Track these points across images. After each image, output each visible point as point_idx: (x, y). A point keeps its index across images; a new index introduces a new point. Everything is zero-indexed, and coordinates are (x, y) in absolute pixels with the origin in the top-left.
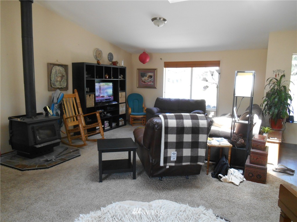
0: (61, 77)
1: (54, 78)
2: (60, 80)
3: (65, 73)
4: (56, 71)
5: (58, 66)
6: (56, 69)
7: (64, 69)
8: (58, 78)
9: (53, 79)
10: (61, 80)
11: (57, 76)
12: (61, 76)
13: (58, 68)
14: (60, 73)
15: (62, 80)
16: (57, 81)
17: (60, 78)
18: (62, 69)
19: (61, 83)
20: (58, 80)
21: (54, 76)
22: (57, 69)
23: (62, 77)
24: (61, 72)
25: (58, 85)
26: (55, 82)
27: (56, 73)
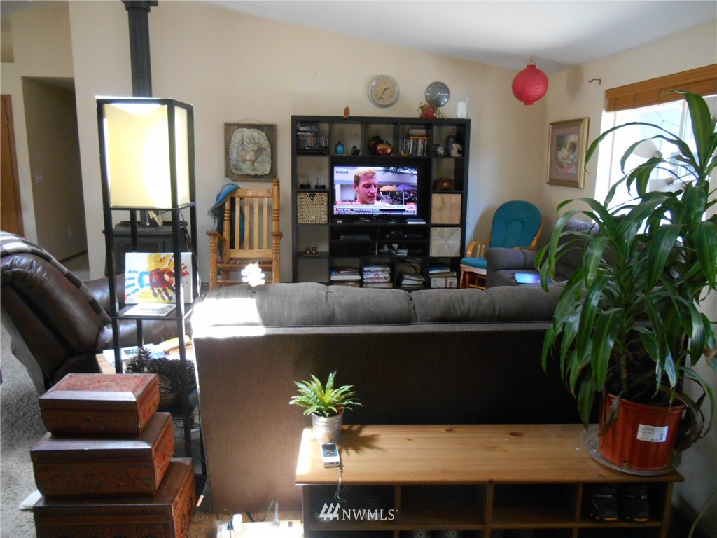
0: (256, 152)
1: (237, 154)
2: (253, 159)
3: (267, 142)
4: (243, 139)
5: (248, 128)
6: (242, 135)
7: (264, 134)
8: (246, 153)
9: (233, 156)
10: (256, 159)
11: (243, 149)
12: (255, 149)
13: (247, 132)
14: (254, 143)
15: (259, 159)
16: (244, 161)
17: (253, 153)
18: (258, 133)
19: (256, 164)
20: (248, 157)
21: (238, 149)
22: (244, 135)
23: (259, 151)
24: (257, 140)
25: (246, 169)
26: (241, 163)
27: (243, 143)
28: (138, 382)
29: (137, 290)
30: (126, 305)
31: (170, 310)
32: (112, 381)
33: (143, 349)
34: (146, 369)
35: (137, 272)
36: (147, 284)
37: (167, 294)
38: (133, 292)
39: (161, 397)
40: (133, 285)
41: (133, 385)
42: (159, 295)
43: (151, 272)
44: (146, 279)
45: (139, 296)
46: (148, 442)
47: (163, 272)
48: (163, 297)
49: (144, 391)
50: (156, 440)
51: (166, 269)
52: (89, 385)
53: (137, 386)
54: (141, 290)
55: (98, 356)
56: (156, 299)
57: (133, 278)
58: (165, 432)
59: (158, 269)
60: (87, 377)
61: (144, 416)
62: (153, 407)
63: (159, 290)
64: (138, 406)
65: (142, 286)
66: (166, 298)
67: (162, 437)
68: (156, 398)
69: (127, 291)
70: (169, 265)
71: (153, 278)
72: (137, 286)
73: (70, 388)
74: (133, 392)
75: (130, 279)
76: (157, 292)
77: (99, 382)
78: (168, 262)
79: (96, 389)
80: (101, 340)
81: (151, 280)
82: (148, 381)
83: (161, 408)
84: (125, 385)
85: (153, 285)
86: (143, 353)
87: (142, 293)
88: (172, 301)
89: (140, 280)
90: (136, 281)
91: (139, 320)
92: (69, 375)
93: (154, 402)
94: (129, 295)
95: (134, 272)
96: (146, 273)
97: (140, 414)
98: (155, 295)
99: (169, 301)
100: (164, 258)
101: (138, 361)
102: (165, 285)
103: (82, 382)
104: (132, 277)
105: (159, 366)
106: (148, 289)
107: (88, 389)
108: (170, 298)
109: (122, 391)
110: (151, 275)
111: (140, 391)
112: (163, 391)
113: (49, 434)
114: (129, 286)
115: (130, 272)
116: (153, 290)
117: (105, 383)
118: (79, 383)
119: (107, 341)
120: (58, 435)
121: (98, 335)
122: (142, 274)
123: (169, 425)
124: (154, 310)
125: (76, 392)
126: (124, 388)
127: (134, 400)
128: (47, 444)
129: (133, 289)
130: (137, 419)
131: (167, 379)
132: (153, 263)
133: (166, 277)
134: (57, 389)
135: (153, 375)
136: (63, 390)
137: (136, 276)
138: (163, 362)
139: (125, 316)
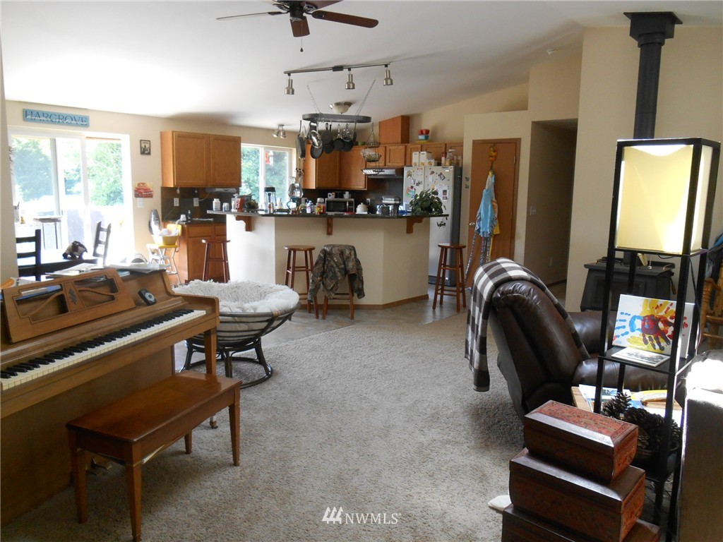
28: (618, 428)
29: (627, 333)
30: (613, 346)
31: (662, 361)
32: (591, 419)
33: (622, 394)
34: (622, 416)
35: (630, 315)
36: (638, 329)
37: (659, 343)
38: (623, 335)
39: (637, 450)
40: (624, 327)
41: (612, 430)
42: (650, 342)
43: (644, 317)
44: (638, 323)
45: (628, 340)
46: (619, 493)
47: (659, 319)
48: (654, 346)
49: (623, 440)
50: (627, 495)
51: (662, 317)
52: (568, 416)
53: (617, 432)
54: (631, 334)
55: (574, 388)
56: (645, 347)
57: (625, 321)
58: (637, 489)
59: (652, 316)
60: (568, 408)
61: (619, 465)
62: (628, 459)
63: (650, 337)
64: (615, 454)
65: (633, 330)
66: (657, 347)
67: (634, 494)
68: (633, 450)
69: (616, 332)
70: (666, 312)
71: (646, 324)
72: (628, 329)
73: (552, 415)
74: (612, 437)
75: (620, 320)
76: (647, 339)
77: (578, 416)
78: (665, 309)
79: (575, 423)
80: (578, 374)
81: (643, 325)
82: (628, 431)
83: (636, 462)
84: (604, 428)
85: (644, 331)
86: (622, 398)
87: (631, 337)
88: (663, 352)
89: (632, 323)
90: (627, 324)
91: (623, 364)
92: (551, 401)
93: (631, 454)
94: (618, 336)
95: (626, 314)
96: (639, 317)
97: (616, 461)
98: (646, 342)
99: (660, 351)
100: (661, 305)
101: (615, 405)
102: (659, 334)
103: (563, 412)
104: (623, 319)
105: (639, 417)
106: (638, 334)
107: (568, 421)
108: (662, 349)
109: (601, 433)
110: (644, 320)
111: (619, 439)
112: (639, 445)
113: (526, 450)
114: (619, 328)
115: (622, 313)
116: (644, 336)
117: (584, 420)
118: (559, 412)
119: (584, 376)
120: (534, 455)
121: (576, 368)
122: (634, 317)
123: (642, 482)
124: (642, 358)
125: (557, 420)
126: (603, 431)
127: (612, 446)
128: (523, 460)
129: (623, 331)
130: (612, 467)
131: (646, 434)
132: (648, 309)
133: (661, 325)
134: (540, 412)
135: (633, 426)
136: (546, 414)
137: (628, 319)
138: (642, 413)
139: (613, 357)
